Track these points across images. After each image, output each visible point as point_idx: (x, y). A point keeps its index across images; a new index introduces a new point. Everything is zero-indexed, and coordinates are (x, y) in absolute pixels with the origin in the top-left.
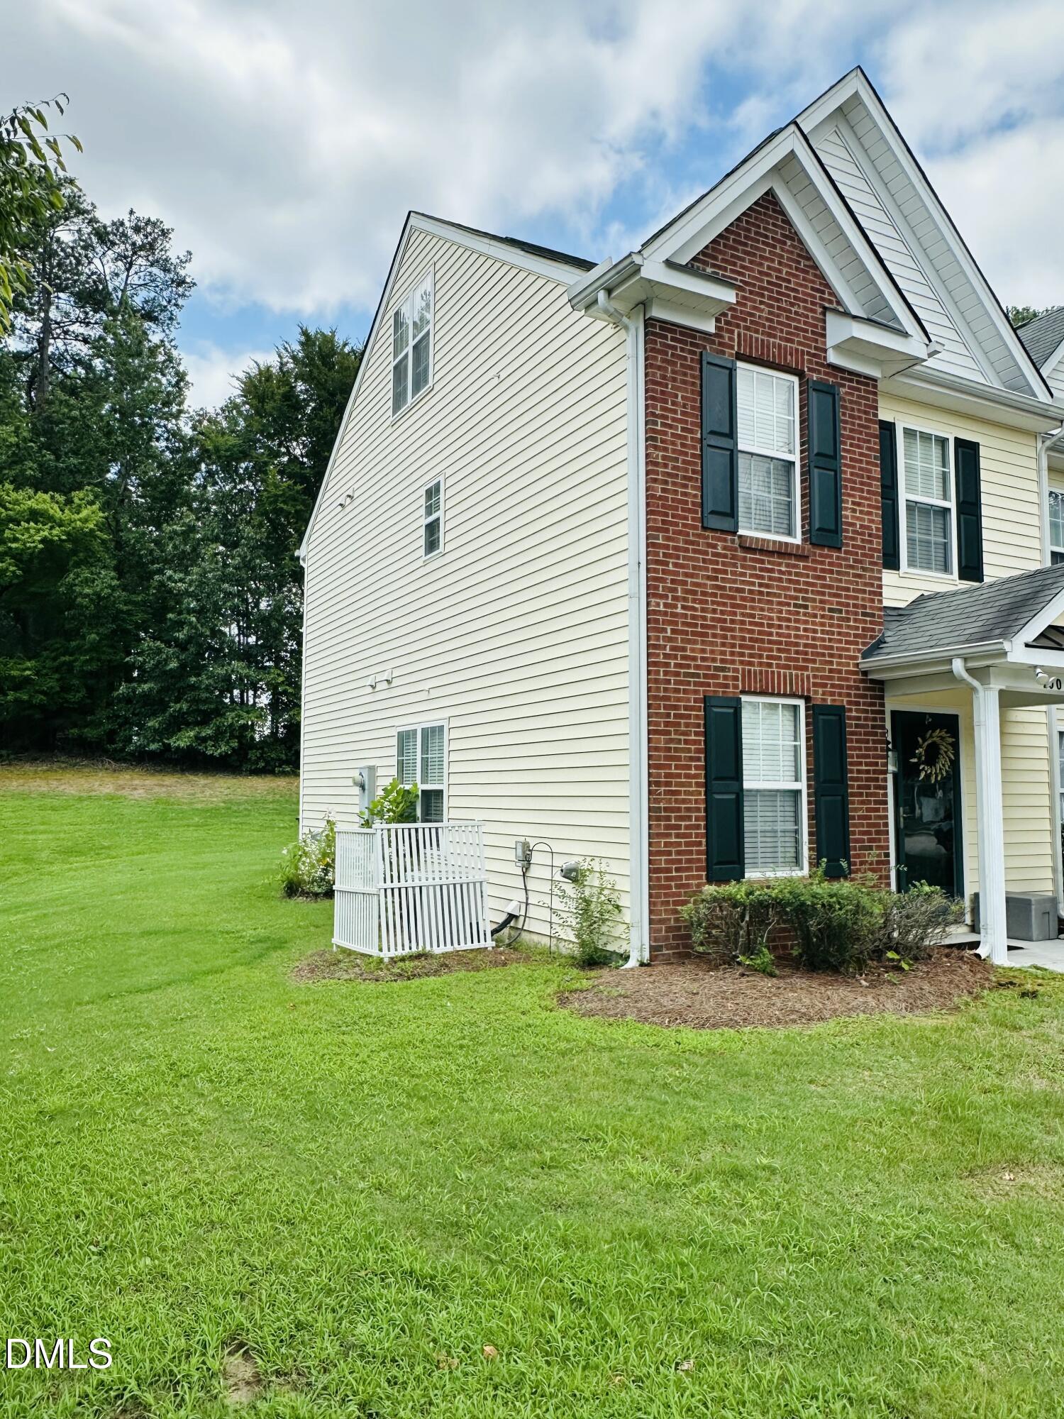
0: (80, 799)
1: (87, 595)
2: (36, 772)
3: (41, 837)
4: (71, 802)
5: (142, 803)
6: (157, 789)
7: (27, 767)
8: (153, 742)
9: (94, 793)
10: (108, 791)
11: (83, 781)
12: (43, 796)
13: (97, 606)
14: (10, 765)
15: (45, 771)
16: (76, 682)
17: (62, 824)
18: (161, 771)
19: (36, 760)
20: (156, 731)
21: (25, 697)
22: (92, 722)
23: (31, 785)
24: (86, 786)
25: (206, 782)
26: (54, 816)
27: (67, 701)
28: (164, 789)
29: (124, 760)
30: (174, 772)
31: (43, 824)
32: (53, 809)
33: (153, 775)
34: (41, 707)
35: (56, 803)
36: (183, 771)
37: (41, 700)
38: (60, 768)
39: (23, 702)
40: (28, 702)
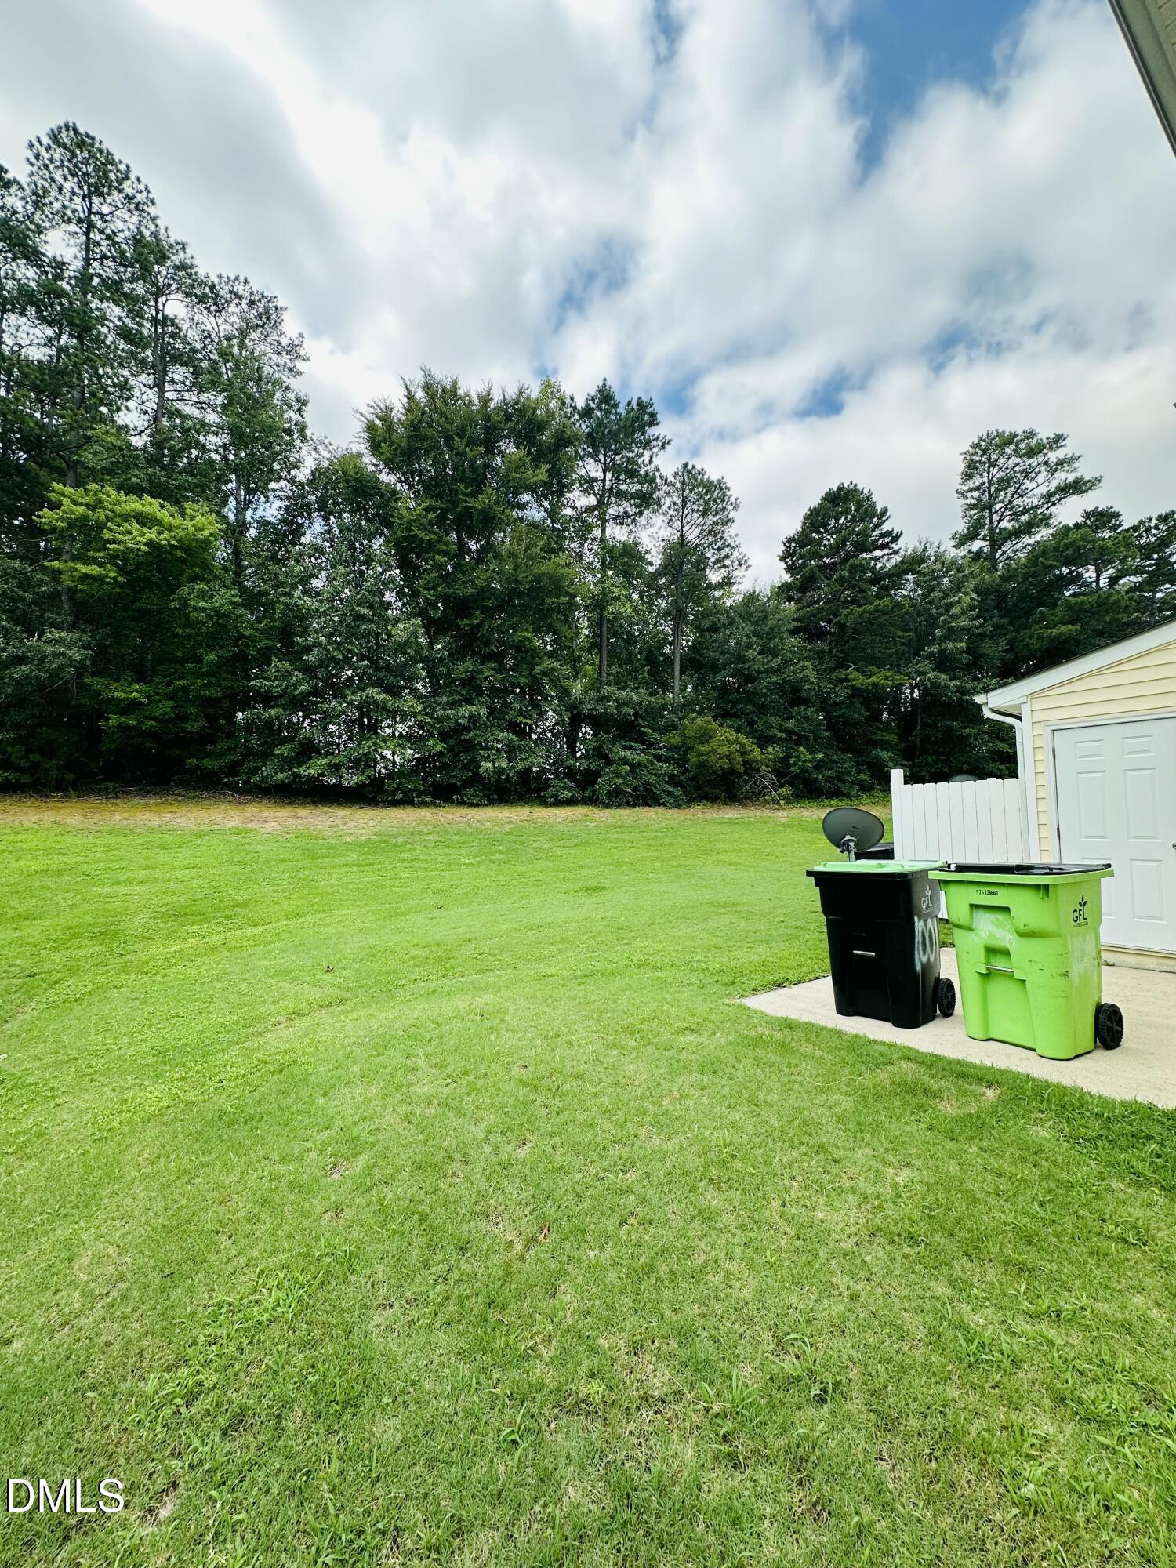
0: (199, 834)
1: (204, 609)
2: (147, 805)
3: (139, 889)
4: (188, 838)
5: (279, 837)
6: (291, 822)
7: (139, 801)
8: (282, 771)
9: (216, 827)
10: (234, 824)
11: (202, 814)
12: (151, 830)
13: (216, 624)
14: (117, 797)
15: (157, 805)
16: (193, 710)
17: (173, 868)
18: (290, 803)
19: (148, 792)
20: (285, 759)
21: (132, 722)
22: (211, 752)
23: (138, 818)
24: (207, 819)
25: (344, 813)
26: (163, 857)
27: (183, 731)
28: (299, 821)
29: (250, 793)
30: (304, 804)
31: (147, 867)
32: (163, 847)
33: (283, 807)
34: (151, 735)
35: (168, 838)
36: (315, 803)
37: (152, 726)
38: (176, 800)
39: (128, 728)
40: (135, 728)
